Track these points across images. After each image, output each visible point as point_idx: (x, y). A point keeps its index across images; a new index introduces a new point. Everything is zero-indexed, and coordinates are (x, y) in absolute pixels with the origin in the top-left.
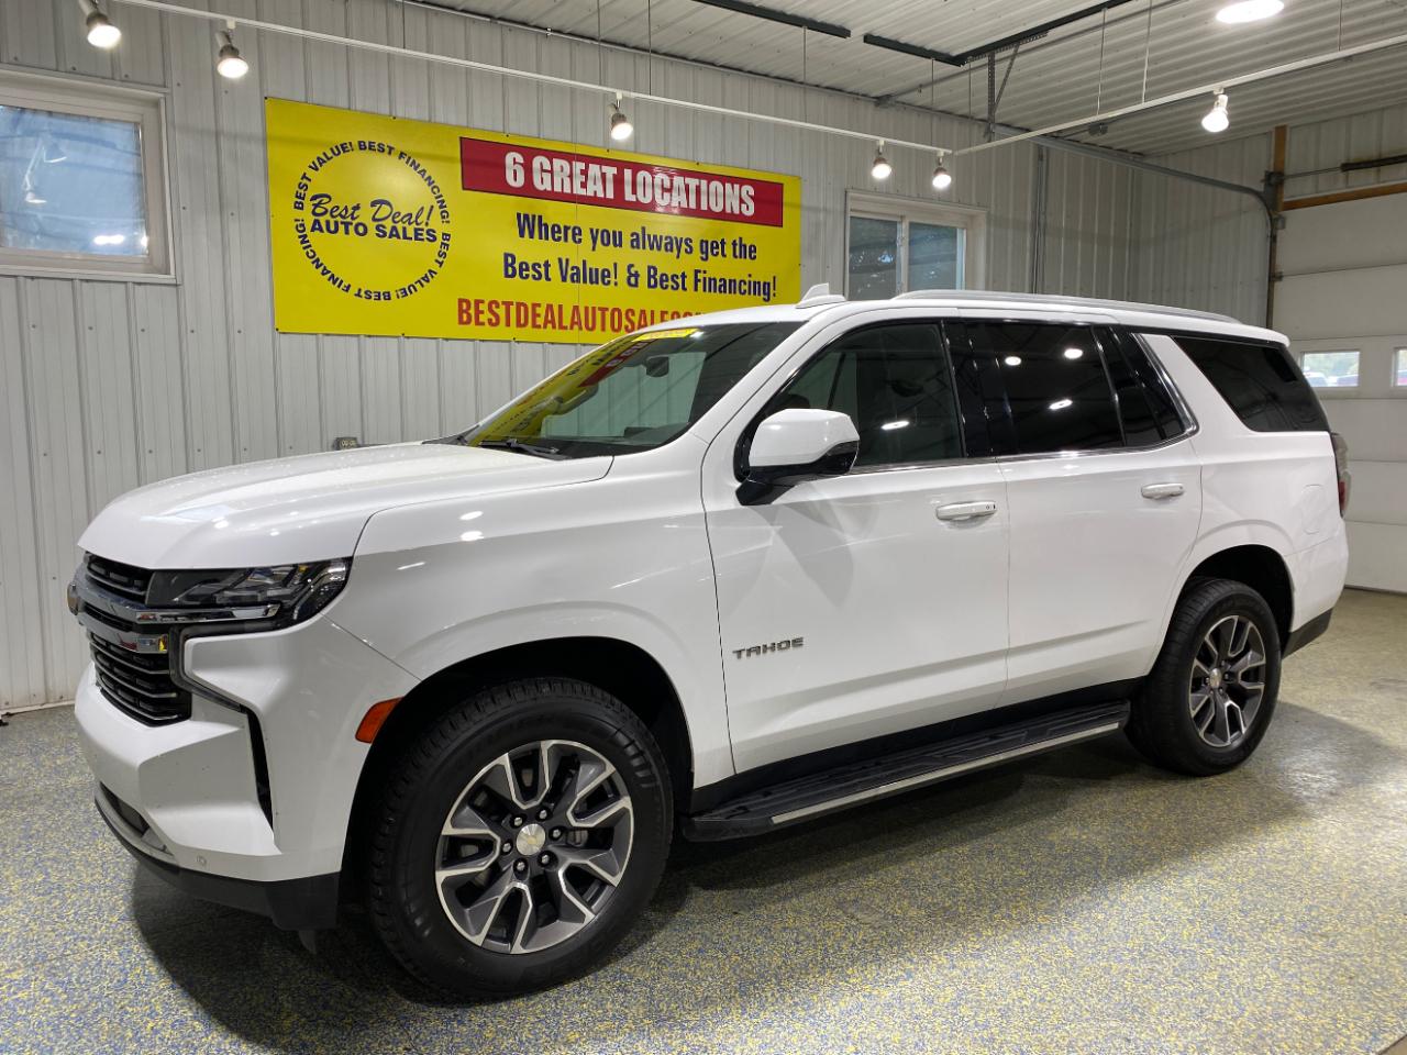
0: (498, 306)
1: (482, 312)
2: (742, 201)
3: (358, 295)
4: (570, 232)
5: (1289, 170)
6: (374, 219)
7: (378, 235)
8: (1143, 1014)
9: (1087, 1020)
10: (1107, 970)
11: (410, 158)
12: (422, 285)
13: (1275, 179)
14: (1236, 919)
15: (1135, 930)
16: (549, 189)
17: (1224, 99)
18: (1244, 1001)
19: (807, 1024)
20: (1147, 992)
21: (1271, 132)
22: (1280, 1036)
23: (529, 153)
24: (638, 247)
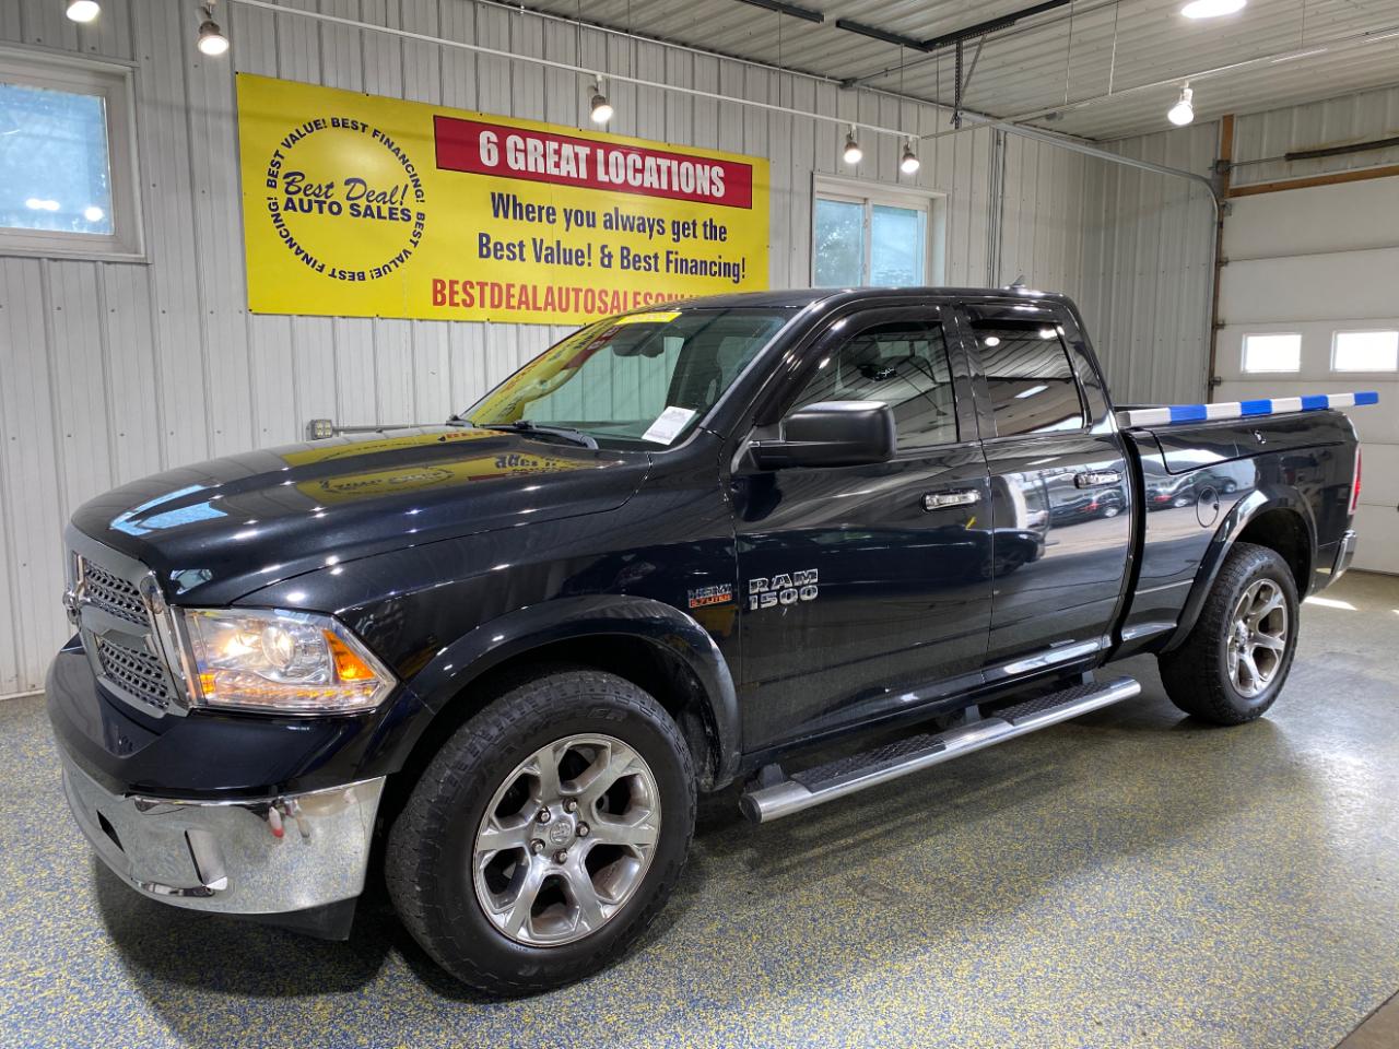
0: (472, 286)
1: (457, 293)
2: (712, 183)
3: (333, 275)
4: (544, 212)
5: (1236, 160)
6: (348, 198)
7: (353, 215)
8: (1149, 981)
9: (1099, 988)
10: (1111, 940)
11: (383, 136)
12: (397, 266)
13: (1223, 167)
14: (1223, 887)
15: (1132, 900)
16: (523, 168)
17: (1189, 92)
18: (1241, 966)
19: (836, 1000)
20: (1150, 959)
21: (1219, 121)
22: (1278, 998)
23: (503, 132)
24: (611, 227)
